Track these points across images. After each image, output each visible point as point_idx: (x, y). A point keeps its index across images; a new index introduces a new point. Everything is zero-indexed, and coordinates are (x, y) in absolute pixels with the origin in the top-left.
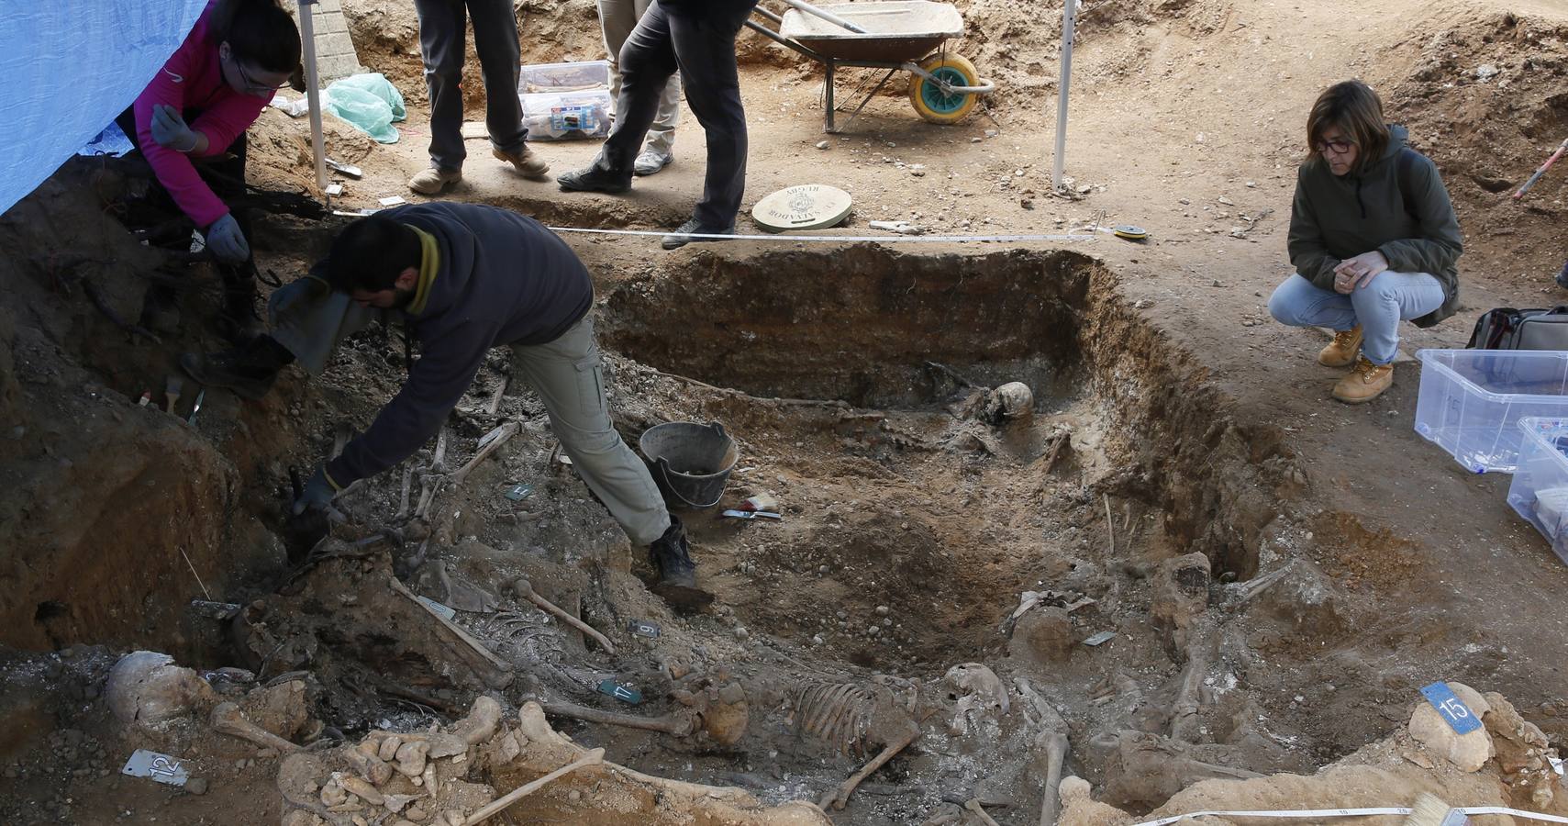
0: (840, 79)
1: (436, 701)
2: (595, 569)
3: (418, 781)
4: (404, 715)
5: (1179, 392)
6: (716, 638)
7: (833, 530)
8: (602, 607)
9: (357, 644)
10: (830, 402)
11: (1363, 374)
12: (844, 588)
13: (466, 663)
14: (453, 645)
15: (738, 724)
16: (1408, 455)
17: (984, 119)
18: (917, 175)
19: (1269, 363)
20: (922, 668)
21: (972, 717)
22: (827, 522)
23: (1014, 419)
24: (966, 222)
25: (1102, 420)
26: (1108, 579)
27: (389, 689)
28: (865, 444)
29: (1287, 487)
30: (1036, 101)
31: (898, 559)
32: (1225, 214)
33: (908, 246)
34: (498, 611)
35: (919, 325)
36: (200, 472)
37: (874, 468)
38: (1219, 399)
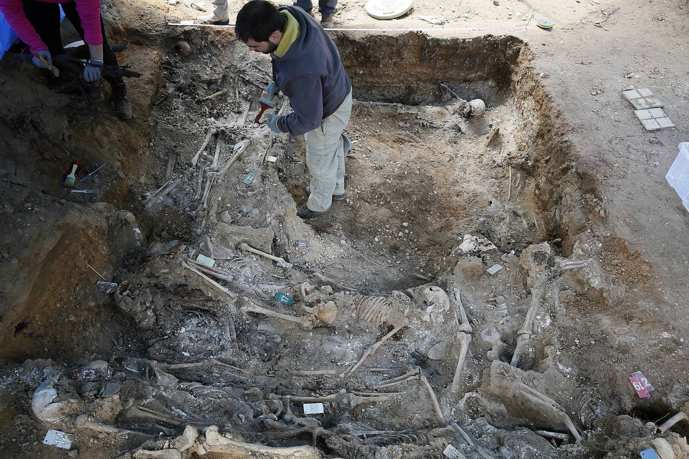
1: (206, 308)
2: (281, 219)
4: (192, 319)
5: (553, 133)
6: (332, 245)
7: (388, 183)
8: (283, 236)
9: (171, 288)
10: (395, 104)
12: (390, 212)
13: (218, 293)
15: (332, 317)
20: (419, 255)
21: (432, 316)
23: (475, 116)
25: (515, 121)
26: (505, 215)
27: (186, 305)
28: (408, 125)
31: (415, 198)
32: (595, 10)
33: (434, 32)
34: (234, 258)
35: (438, 67)
37: (411, 137)
38: (572, 148)
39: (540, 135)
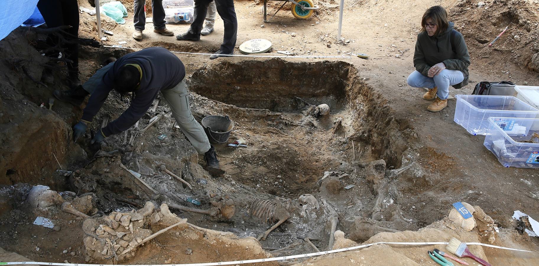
0: (269, 5)
1: (135, 203)
2: (186, 162)
3: (127, 228)
4: (124, 208)
5: (377, 108)
6: (225, 185)
7: (264, 151)
8: (189, 174)
9: (109, 185)
10: (264, 109)
11: (437, 102)
12: (267, 169)
13: (144, 191)
14: (140, 185)
15: (232, 212)
16: (451, 129)
17: (315, 18)
18: (293, 36)
19: (406, 99)
20: (292, 196)
21: (307, 212)
22: (262, 148)
23: (323, 116)
24: (309, 51)
25: (352, 117)
26: (353, 168)
27: (119, 199)
28: (275, 123)
29: (411, 139)
30: (332, 13)
31: (285, 160)
32: (394, 50)
33: (290, 59)
34: (155, 175)
35: (293, 85)
36: (59, 129)
37: (278, 131)
38: (390, 110)
39: (370, 114)
